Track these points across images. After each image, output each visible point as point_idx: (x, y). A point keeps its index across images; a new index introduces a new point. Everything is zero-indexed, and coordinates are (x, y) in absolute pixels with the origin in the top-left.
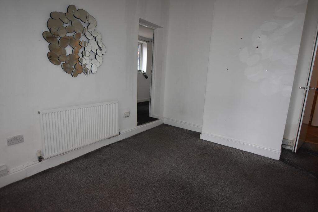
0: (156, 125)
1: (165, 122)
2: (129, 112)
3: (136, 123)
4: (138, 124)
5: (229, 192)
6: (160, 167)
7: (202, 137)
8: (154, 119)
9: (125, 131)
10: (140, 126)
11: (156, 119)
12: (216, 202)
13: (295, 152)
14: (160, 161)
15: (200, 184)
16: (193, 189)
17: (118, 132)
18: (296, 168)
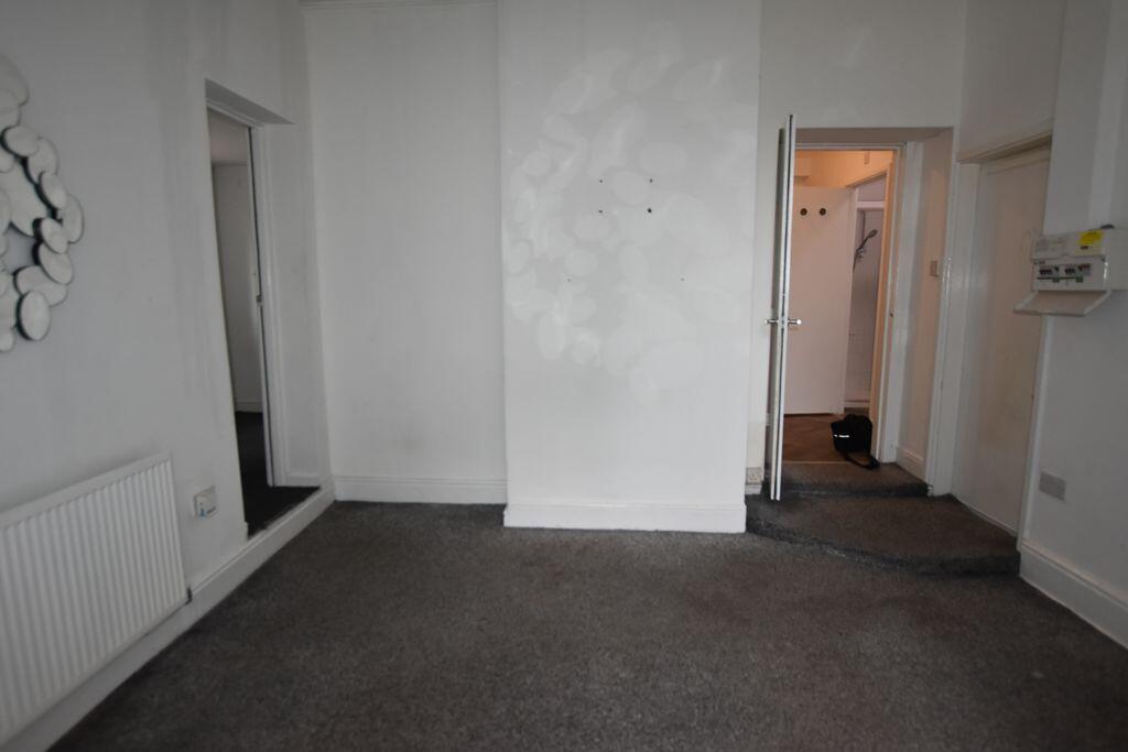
0: (315, 516)
1: (343, 494)
2: (211, 491)
3: (244, 526)
4: (252, 532)
5: (701, 676)
6: (442, 678)
7: (512, 520)
8: (300, 494)
9: (206, 577)
10: (261, 538)
11: (310, 491)
12: (694, 727)
13: (778, 498)
14: (426, 658)
15: (614, 688)
16: (605, 713)
17: (184, 594)
18: (791, 542)
